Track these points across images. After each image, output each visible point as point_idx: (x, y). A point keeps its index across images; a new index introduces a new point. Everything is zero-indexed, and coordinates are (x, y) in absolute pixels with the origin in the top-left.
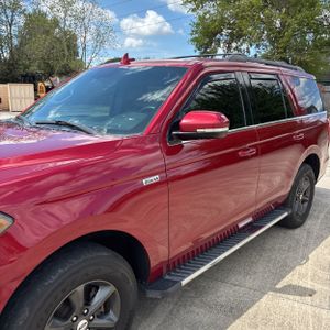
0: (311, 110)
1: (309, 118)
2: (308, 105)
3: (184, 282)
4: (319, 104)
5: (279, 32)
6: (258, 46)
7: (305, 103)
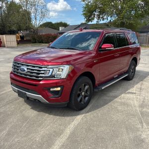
0: (134, 43)
1: (134, 46)
2: (133, 41)
3: (103, 88)
4: (137, 41)
5: (121, 11)
6: (111, 17)
7: (132, 41)
